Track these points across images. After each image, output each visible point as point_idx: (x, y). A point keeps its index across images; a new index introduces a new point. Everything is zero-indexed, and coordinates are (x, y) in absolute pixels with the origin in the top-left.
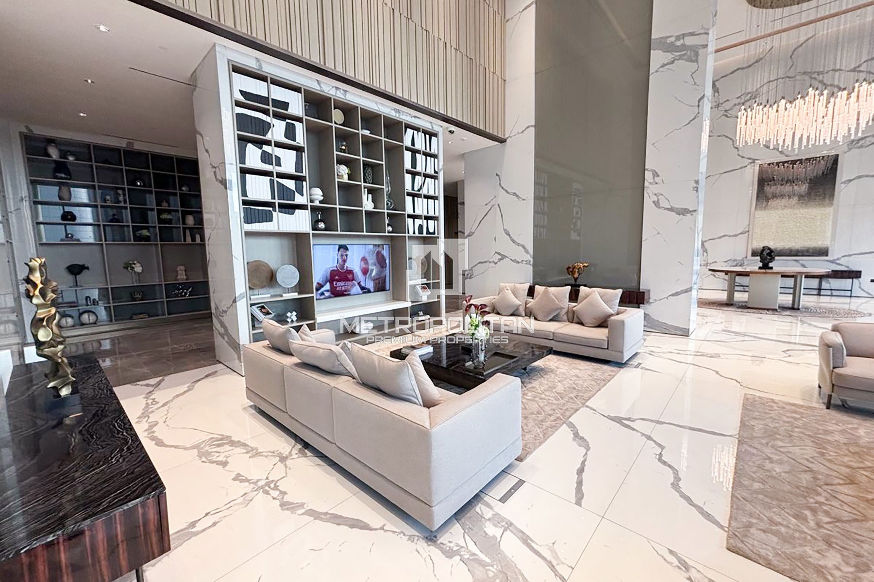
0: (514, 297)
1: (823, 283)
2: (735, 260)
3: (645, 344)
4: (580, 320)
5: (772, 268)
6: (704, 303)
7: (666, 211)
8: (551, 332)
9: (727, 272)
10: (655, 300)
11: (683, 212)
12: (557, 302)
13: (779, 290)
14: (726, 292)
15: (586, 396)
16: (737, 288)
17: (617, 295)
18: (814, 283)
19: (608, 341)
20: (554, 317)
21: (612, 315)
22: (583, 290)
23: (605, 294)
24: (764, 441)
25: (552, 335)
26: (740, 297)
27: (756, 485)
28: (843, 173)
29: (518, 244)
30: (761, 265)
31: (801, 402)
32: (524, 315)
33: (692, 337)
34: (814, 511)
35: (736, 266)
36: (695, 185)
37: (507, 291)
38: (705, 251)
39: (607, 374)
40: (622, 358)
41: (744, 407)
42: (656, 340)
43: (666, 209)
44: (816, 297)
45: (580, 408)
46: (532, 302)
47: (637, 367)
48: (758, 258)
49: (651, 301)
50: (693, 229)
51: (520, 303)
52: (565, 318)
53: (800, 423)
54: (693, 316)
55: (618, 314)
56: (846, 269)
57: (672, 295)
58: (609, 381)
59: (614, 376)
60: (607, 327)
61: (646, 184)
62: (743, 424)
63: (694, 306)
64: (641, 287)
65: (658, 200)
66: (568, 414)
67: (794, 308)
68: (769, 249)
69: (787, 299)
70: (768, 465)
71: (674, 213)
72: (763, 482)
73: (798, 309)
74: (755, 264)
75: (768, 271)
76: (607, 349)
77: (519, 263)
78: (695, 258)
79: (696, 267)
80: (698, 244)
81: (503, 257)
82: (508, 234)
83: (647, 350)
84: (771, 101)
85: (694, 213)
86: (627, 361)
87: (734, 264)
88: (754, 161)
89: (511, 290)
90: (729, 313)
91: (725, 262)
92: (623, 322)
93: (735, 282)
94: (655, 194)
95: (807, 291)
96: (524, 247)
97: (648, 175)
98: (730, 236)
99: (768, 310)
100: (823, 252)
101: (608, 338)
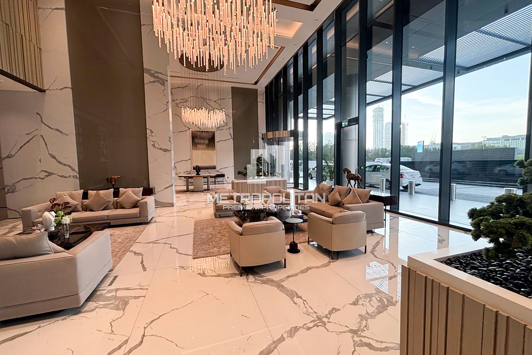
0: (72, 200)
1: (216, 179)
2: (188, 172)
3: (156, 213)
4: (122, 206)
5: (200, 174)
6: (178, 192)
7: (158, 150)
8: (106, 215)
9: (185, 177)
10: (158, 192)
11: (166, 150)
12: (106, 198)
13: (203, 184)
14: (186, 186)
15: (134, 239)
16: (189, 184)
17: (141, 190)
18: (213, 179)
19: (140, 213)
20: (105, 207)
21: (140, 200)
22: (122, 190)
23: (134, 191)
24: (200, 231)
25: (107, 217)
26: (191, 187)
27: (199, 243)
28: (217, 139)
29: (65, 165)
30: (196, 173)
31: (209, 218)
32: (82, 210)
33: (175, 206)
34: (212, 242)
35: (188, 174)
36: (169, 139)
37: (65, 196)
38: (175, 167)
39: (142, 228)
40: (148, 220)
41: (195, 224)
42: (160, 210)
43: (158, 148)
44: (214, 185)
45: (133, 244)
46: (86, 202)
47: (154, 222)
48: (195, 170)
49: (156, 192)
50: (170, 158)
51: (78, 203)
52: (112, 207)
53: (209, 224)
54: (175, 198)
55: (142, 200)
56: (221, 174)
57: (165, 188)
58: (143, 231)
59: (145, 228)
60: (138, 207)
61: (148, 136)
62: (195, 229)
63: (175, 193)
64: (150, 186)
65: (154, 144)
66: (128, 248)
67: (208, 190)
68: (198, 167)
69: (205, 187)
70: (202, 237)
71: (162, 151)
72: (200, 241)
73: (209, 190)
74: (194, 174)
75: (199, 175)
76: (140, 217)
77: (66, 177)
78: (173, 171)
79: (174, 175)
80: (173, 165)
81: (50, 174)
82: (54, 157)
83: (158, 215)
84: (192, 108)
85: (170, 151)
86: (150, 221)
87: (188, 173)
88: (189, 129)
89: (68, 195)
90: (188, 195)
91: (184, 172)
92: (146, 202)
93: (188, 181)
94: (153, 141)
95: (211, 183)
96: (70, 166)
97: (148, 132)
98: (185, 161)
99: (200, 191)
100: (214, 168)
101: (139, 211)
